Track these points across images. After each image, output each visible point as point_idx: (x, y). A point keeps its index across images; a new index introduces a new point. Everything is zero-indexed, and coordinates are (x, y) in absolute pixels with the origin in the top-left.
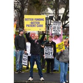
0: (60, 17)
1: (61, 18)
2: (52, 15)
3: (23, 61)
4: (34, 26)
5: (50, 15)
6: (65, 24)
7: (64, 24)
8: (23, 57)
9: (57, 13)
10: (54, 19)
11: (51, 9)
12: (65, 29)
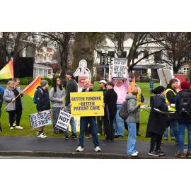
0: (126, 52)
1: (127, 54)
2: (113, 50)
3: (59, 120)
4: (85, 108)
5: (110, 50)
6: (134, 64)
7: (131, 63)
8: (60, 115)
9: (120, 46)
10: (116, 55)
11: (112, 40)
12: (133, 71)
